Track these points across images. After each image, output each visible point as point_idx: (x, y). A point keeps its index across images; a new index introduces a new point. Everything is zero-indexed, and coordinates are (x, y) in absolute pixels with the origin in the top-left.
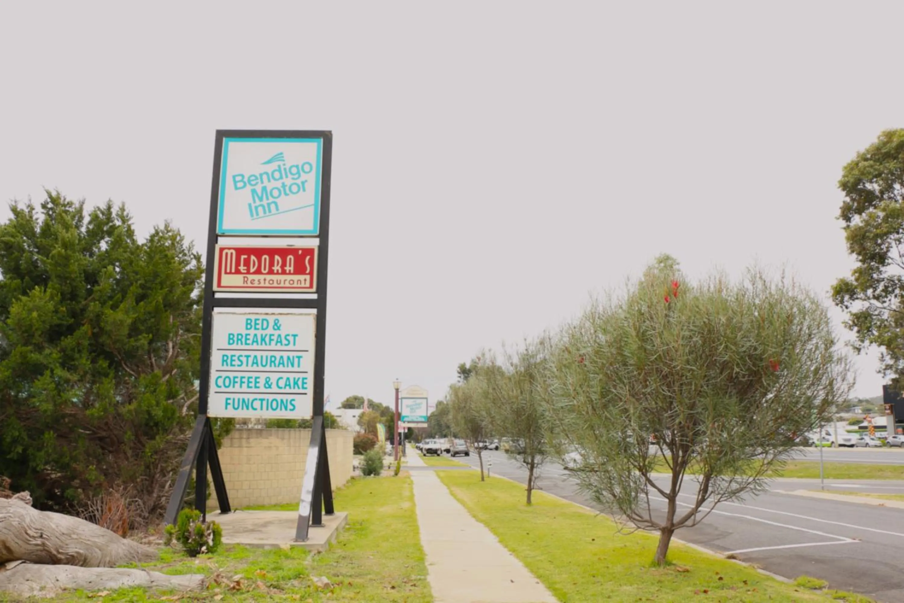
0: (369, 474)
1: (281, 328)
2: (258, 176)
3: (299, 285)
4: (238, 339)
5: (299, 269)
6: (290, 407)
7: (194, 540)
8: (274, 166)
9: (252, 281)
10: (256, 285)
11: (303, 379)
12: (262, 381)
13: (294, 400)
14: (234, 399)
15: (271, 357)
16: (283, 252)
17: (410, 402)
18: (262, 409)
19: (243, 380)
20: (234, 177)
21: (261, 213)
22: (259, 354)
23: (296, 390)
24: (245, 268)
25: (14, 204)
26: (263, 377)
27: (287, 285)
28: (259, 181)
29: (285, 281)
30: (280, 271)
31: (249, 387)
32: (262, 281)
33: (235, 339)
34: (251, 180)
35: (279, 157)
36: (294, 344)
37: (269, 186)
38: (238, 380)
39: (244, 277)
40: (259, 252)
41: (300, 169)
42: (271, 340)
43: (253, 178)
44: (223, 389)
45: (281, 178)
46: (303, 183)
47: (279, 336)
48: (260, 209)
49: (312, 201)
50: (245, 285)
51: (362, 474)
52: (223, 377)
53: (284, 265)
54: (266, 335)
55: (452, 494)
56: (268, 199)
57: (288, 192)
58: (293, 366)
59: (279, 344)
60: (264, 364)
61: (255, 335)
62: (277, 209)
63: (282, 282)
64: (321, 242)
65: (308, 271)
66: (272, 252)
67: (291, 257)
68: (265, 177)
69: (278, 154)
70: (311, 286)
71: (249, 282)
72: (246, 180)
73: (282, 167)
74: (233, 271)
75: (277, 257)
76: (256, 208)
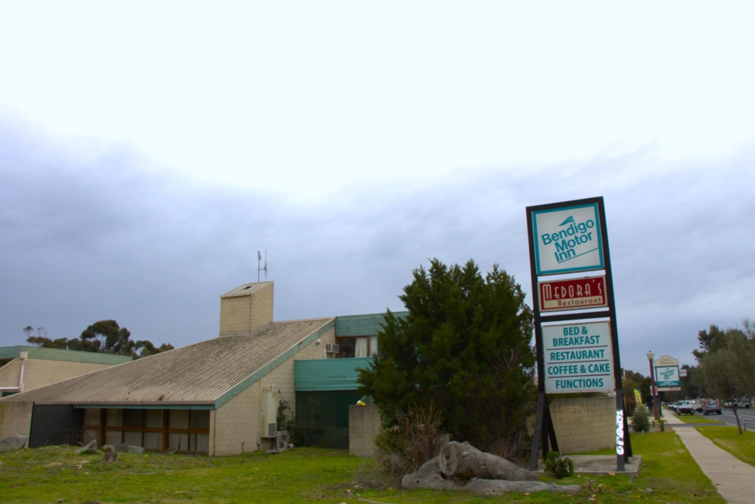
0: (640, 430)
1: (588, 332)
2: (558, 234)
3: (596, 303)
4: (560, 342)
5: (595, 292)
6: (599, 384)
7: (558, 469)
8: (568, 226)
9: (564, 303)
10: (567, 305)
11: (607, 365)
12: (579, 368)
13: (601, 379)
14: (561, 382)
15: (583, 352)
16: (582, 282)
17: (663, 370)
18: (580, 386)
19: (567, 368)
20: (543, 236)
21: (564, 258)
22: (575, 351)
23: (602, 373)
24: (558, 295)
25: (415, 272)
26: (579, 365)
27: (588, 303)
28: (559, 237)
29: (586, 301)
30: (582, 295)
31: (570, 373)
32: (571, 303)
33: (558, 342)
34: (555, 237)
35: (570, 219)
36: (598, 342)
37: (567, 239)
38: (563, 368)
39: (559, 301)
40: (566, 284)
41: (585, 226)
42: (582, 341)
43: (555, 236)
44: (554, 375)
45: (574, 233)
46: (589, 234)
47: (587, 338)
48: (563, 255)
49: (597, 246)
50: (560, 306)
51: (634, 431)
52: (553, 367)
53: (584, 291)
54: (578, 338)
55: (715, 443)
56: (567, 248)
57: (580, 242)
58: (598, 356)
59: (587, 343)
60: (579, 356)
61: (571, 339)
62: (574, 254)
63: (584, 302)
64: (607, 272)
65: (601, 293)
66: (574, 283)
67: (587, 285)
68: (563, 234)
69: (569, 218)
70: (604, 303)
71: (562, 304)
72: (550, 237)
73: (573, 226)
74: (551, 297)
75: (579, 286)
76: (560, 255)
